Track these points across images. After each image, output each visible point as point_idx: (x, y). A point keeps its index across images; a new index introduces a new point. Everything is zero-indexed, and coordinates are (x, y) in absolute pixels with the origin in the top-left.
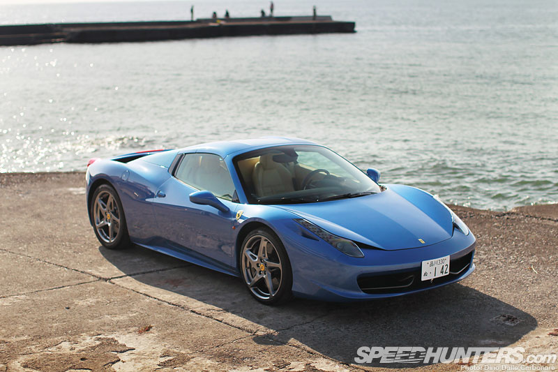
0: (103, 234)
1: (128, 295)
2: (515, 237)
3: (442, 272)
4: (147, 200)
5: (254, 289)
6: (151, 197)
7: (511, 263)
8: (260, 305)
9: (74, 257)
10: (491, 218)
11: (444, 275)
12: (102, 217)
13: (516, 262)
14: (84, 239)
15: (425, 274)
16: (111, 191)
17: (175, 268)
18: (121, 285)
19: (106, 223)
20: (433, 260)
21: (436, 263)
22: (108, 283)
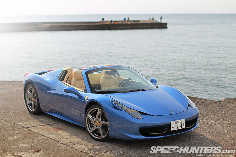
0: (30, 107)
1: (34, 135)
2: (222, 112)
3: (181, 127)
4: (48, 91)
5: (92, 134)
6: (49, 90)
7: (218, 124)
8: (94, 141)
9: (15, 117)
10: (212, 103)
11: (182, 128)
12: (30, 100)
13: (220, 123)
14: (23, 109)
15: (173, 128)
16: (33, 88)
17: (60, 123)
18: (32, 130)
19: (31, 102)
20: (177, 121)
21: (178, 122)
22: (27, 129)
